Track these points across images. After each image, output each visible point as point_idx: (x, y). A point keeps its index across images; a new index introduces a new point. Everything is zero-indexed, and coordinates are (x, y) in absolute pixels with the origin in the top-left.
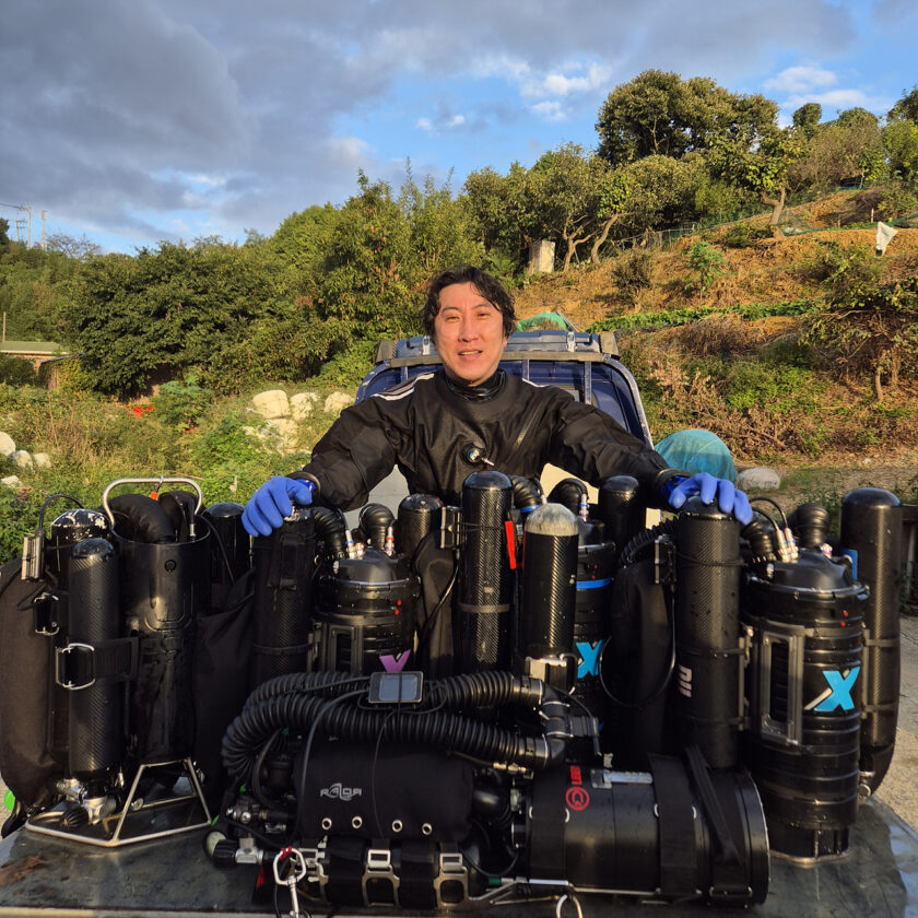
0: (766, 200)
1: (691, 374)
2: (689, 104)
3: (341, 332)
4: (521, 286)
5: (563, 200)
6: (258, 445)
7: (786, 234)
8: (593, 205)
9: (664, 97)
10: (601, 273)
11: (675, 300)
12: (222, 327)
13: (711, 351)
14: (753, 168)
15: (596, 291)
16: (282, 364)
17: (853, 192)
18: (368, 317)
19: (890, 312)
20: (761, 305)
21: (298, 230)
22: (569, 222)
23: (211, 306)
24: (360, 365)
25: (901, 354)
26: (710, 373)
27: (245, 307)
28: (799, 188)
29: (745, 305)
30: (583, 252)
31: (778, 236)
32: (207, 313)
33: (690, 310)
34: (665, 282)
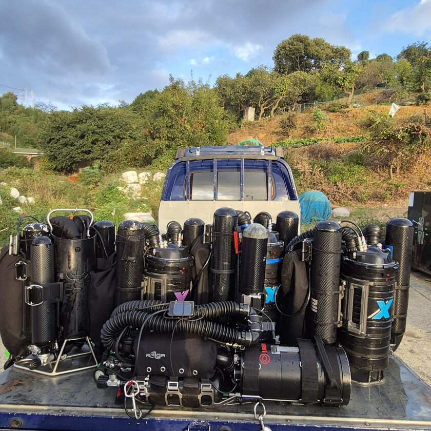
0: (346, 92)
1: (313, 167)
2: (313, 50)
3: (161, 146)
4: (240, 127)
5: (259, 89)
6: (124, 195)
7: (354, 107)
8: (271, 92)
9: (302, 46)
10: (275, 121)
11: (306, 134)
12: (109, 143)
13: (322, 157)
14: (341, 78)
15: (273, 130)
16: (135, 159)
17: (382, 90)
18: (173, 139)
19: (397, 141)
20: (343, 138)
21: (143, 101)
22: (261, 99)
23: (104, 133)
24: (169, 160)
25: (402, 160)
26: (321, 166)
27: (119, 134)
28: (359, 87)
29: (336, 137)
30: (267, 112)
31: (351, 108)
32: (102, 136)
33: (313, 139)
34: (302, 126)
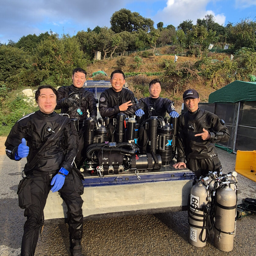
0: (152, 46)
1: (136, 88)
2: (133, 19)
3: (46, 74)
4: (92, 63)
5: (103, 41)
6: (27, 104)
7: (156, 55)
8: (111, 43)
9: (127, 16)
10: (113, 61)
11: (131, 69)
12: (8, 70)
13: (140, 83)
14: (149, 38)
15: (112, 66)
16: (28, 81)
17: (170, 46)
18: (53, 70)
19: (177, 76)
20: (151, 73)
22: (105, 47)
23: (5, 64)
26: (140, 88)
27: (15, 65)
28: (159, 44)
29: (147, 72)
30: (108, 55)
31: (154, 56)
33: (135, 72)
34: (129, 65)
